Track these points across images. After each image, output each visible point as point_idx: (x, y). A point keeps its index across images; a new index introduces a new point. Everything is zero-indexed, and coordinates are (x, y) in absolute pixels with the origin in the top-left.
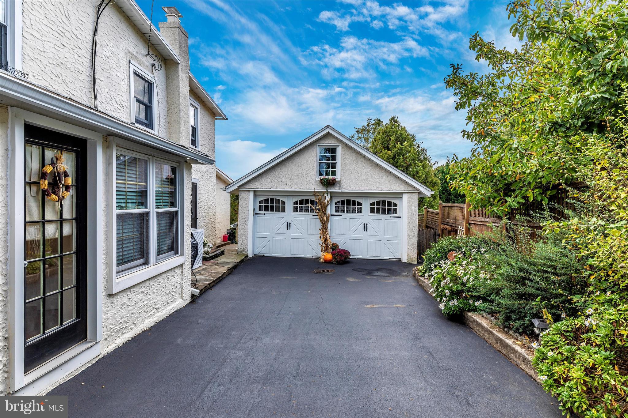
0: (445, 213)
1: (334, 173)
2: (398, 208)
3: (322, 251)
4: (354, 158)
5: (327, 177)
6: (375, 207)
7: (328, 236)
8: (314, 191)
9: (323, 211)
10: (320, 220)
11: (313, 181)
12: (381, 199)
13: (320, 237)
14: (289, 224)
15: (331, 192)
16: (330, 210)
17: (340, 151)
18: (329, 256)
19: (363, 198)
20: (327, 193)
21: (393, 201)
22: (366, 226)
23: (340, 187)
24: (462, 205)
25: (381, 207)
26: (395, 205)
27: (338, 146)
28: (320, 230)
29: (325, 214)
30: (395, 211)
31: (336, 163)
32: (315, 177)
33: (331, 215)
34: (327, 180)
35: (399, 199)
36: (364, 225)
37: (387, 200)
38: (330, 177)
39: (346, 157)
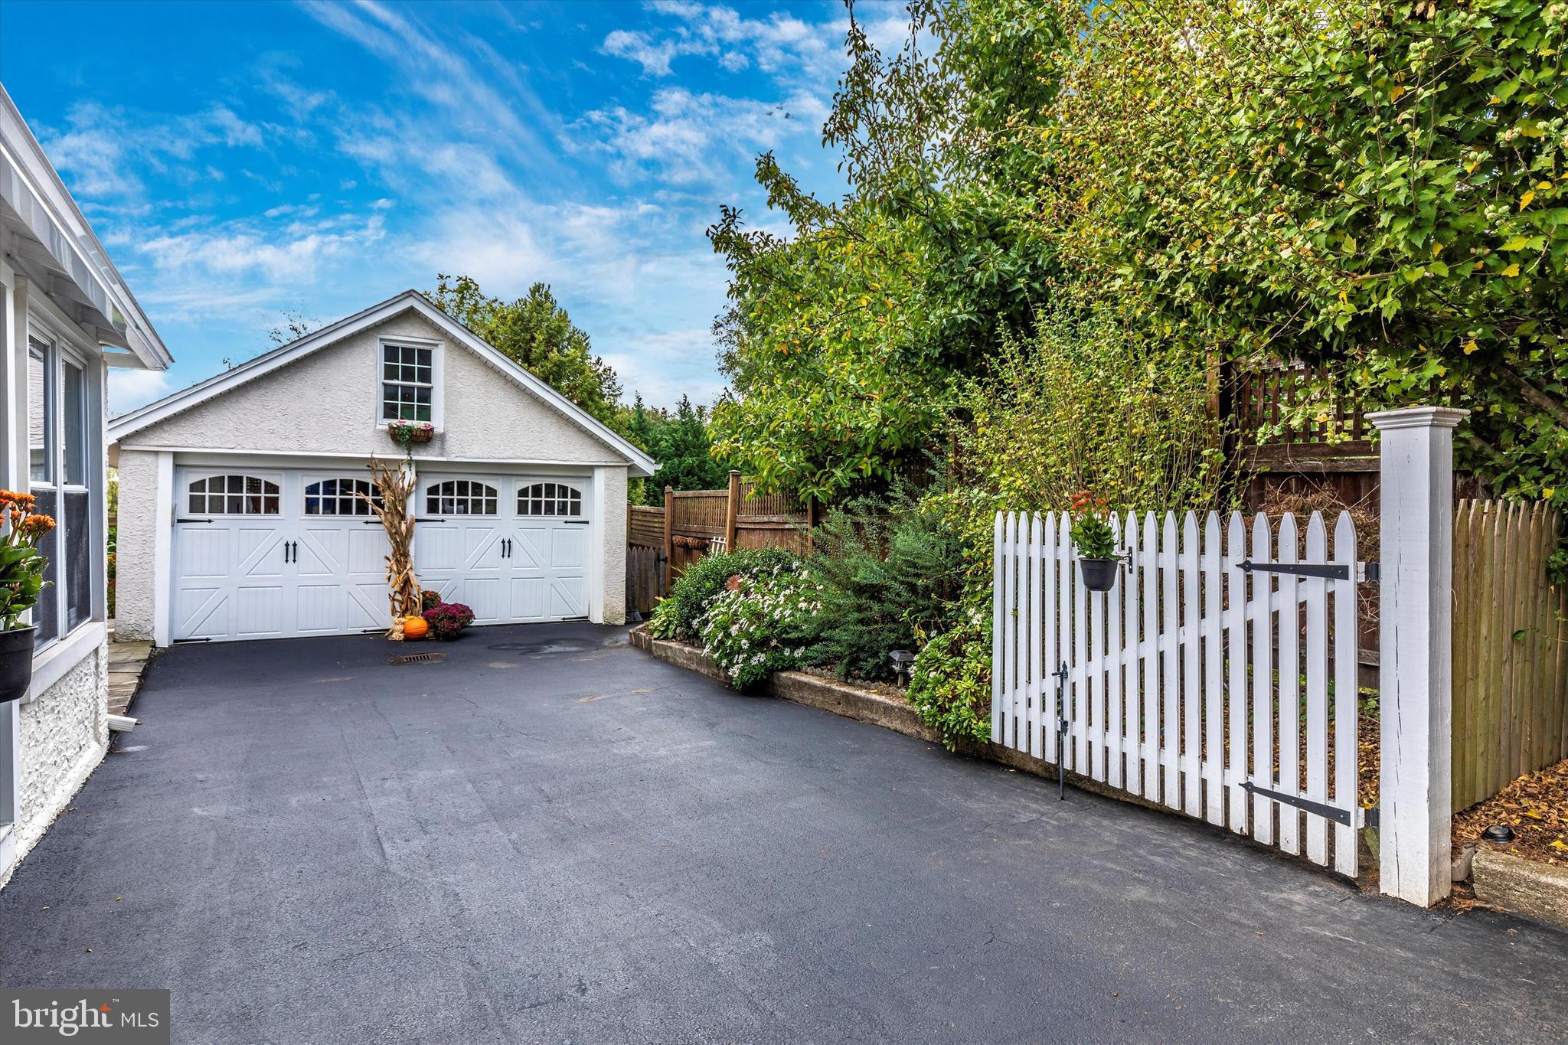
0: (678, 511)
1: (425, 414)
2: (583, 500)
3: (394, 611)
4: (479, 379)
5: (408, 423)
6: (530, 499)
7: (412, 574)
8: (372, 459)
9: (396, 509)
10: (391, 534)
11: (369, 432)
12: (543, 482)
13: (389, 578)
14: (291, 548)
15: (417, 462)
16: (415, 507)
17: (441, 359)
18: (417, 623)
19: (500, 478)
20: (410, 462)
21: (571, 485)
22: (507, 544)
23: (443, 448)
24: (720, 492)
25: (543, 499)
26: (576, 494)
27: (436, 345)
28: (388, 558)
29: (403, 517)
30: (576, 509)
31: (429, 389)
32: (373, 420)
33: (417, 521)
34: (410, 430)
35: (584, 481)
36: (503, 542)
37: (557, 482)
38: (417, 424)
39: (459, 375)
